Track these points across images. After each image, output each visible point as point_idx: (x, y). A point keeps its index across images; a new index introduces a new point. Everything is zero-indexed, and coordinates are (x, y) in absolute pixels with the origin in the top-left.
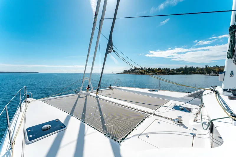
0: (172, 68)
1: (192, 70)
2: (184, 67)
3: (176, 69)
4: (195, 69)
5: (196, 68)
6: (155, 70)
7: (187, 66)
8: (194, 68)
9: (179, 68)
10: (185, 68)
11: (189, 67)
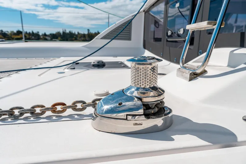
0: (43, 33)
1: (73, 37)
2: (61, 32)
3: (51, 34)
4: (77, 36)
5: (76, 33)
6: (11, 34)
7: (65, 30)
8: (74, 34)
9: (54, 33)
10: (64, 33)
11: (68, 31)
